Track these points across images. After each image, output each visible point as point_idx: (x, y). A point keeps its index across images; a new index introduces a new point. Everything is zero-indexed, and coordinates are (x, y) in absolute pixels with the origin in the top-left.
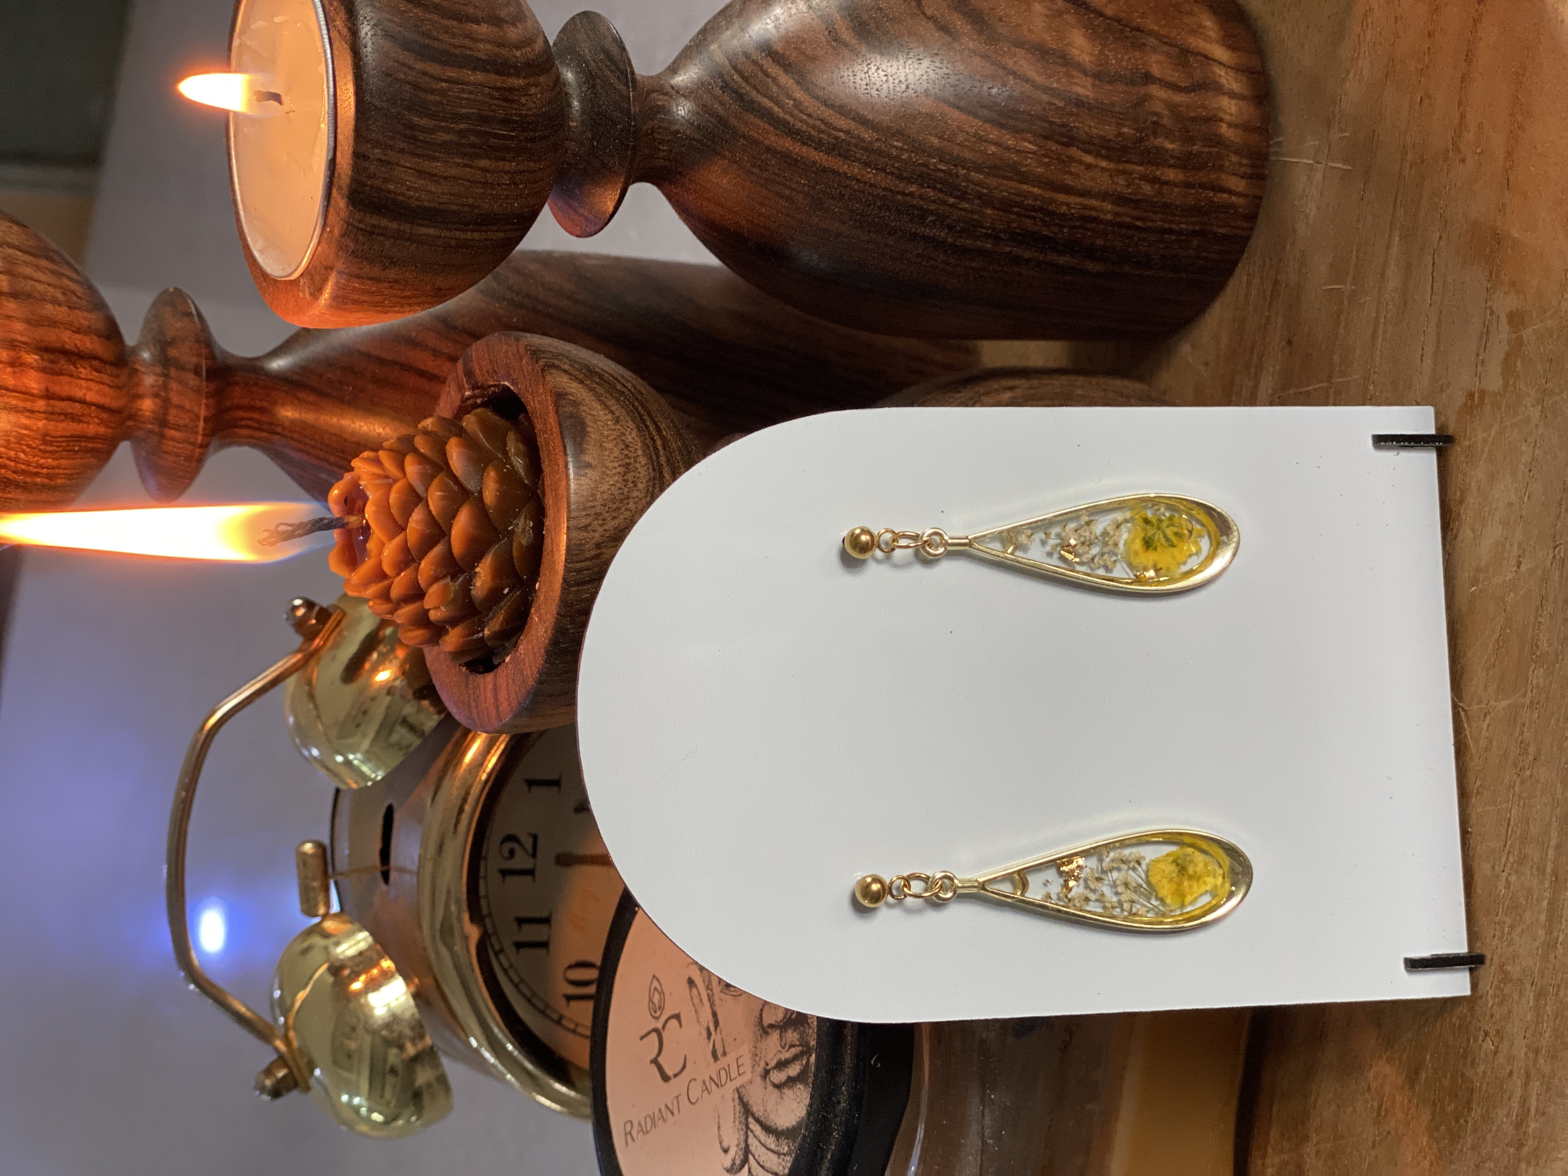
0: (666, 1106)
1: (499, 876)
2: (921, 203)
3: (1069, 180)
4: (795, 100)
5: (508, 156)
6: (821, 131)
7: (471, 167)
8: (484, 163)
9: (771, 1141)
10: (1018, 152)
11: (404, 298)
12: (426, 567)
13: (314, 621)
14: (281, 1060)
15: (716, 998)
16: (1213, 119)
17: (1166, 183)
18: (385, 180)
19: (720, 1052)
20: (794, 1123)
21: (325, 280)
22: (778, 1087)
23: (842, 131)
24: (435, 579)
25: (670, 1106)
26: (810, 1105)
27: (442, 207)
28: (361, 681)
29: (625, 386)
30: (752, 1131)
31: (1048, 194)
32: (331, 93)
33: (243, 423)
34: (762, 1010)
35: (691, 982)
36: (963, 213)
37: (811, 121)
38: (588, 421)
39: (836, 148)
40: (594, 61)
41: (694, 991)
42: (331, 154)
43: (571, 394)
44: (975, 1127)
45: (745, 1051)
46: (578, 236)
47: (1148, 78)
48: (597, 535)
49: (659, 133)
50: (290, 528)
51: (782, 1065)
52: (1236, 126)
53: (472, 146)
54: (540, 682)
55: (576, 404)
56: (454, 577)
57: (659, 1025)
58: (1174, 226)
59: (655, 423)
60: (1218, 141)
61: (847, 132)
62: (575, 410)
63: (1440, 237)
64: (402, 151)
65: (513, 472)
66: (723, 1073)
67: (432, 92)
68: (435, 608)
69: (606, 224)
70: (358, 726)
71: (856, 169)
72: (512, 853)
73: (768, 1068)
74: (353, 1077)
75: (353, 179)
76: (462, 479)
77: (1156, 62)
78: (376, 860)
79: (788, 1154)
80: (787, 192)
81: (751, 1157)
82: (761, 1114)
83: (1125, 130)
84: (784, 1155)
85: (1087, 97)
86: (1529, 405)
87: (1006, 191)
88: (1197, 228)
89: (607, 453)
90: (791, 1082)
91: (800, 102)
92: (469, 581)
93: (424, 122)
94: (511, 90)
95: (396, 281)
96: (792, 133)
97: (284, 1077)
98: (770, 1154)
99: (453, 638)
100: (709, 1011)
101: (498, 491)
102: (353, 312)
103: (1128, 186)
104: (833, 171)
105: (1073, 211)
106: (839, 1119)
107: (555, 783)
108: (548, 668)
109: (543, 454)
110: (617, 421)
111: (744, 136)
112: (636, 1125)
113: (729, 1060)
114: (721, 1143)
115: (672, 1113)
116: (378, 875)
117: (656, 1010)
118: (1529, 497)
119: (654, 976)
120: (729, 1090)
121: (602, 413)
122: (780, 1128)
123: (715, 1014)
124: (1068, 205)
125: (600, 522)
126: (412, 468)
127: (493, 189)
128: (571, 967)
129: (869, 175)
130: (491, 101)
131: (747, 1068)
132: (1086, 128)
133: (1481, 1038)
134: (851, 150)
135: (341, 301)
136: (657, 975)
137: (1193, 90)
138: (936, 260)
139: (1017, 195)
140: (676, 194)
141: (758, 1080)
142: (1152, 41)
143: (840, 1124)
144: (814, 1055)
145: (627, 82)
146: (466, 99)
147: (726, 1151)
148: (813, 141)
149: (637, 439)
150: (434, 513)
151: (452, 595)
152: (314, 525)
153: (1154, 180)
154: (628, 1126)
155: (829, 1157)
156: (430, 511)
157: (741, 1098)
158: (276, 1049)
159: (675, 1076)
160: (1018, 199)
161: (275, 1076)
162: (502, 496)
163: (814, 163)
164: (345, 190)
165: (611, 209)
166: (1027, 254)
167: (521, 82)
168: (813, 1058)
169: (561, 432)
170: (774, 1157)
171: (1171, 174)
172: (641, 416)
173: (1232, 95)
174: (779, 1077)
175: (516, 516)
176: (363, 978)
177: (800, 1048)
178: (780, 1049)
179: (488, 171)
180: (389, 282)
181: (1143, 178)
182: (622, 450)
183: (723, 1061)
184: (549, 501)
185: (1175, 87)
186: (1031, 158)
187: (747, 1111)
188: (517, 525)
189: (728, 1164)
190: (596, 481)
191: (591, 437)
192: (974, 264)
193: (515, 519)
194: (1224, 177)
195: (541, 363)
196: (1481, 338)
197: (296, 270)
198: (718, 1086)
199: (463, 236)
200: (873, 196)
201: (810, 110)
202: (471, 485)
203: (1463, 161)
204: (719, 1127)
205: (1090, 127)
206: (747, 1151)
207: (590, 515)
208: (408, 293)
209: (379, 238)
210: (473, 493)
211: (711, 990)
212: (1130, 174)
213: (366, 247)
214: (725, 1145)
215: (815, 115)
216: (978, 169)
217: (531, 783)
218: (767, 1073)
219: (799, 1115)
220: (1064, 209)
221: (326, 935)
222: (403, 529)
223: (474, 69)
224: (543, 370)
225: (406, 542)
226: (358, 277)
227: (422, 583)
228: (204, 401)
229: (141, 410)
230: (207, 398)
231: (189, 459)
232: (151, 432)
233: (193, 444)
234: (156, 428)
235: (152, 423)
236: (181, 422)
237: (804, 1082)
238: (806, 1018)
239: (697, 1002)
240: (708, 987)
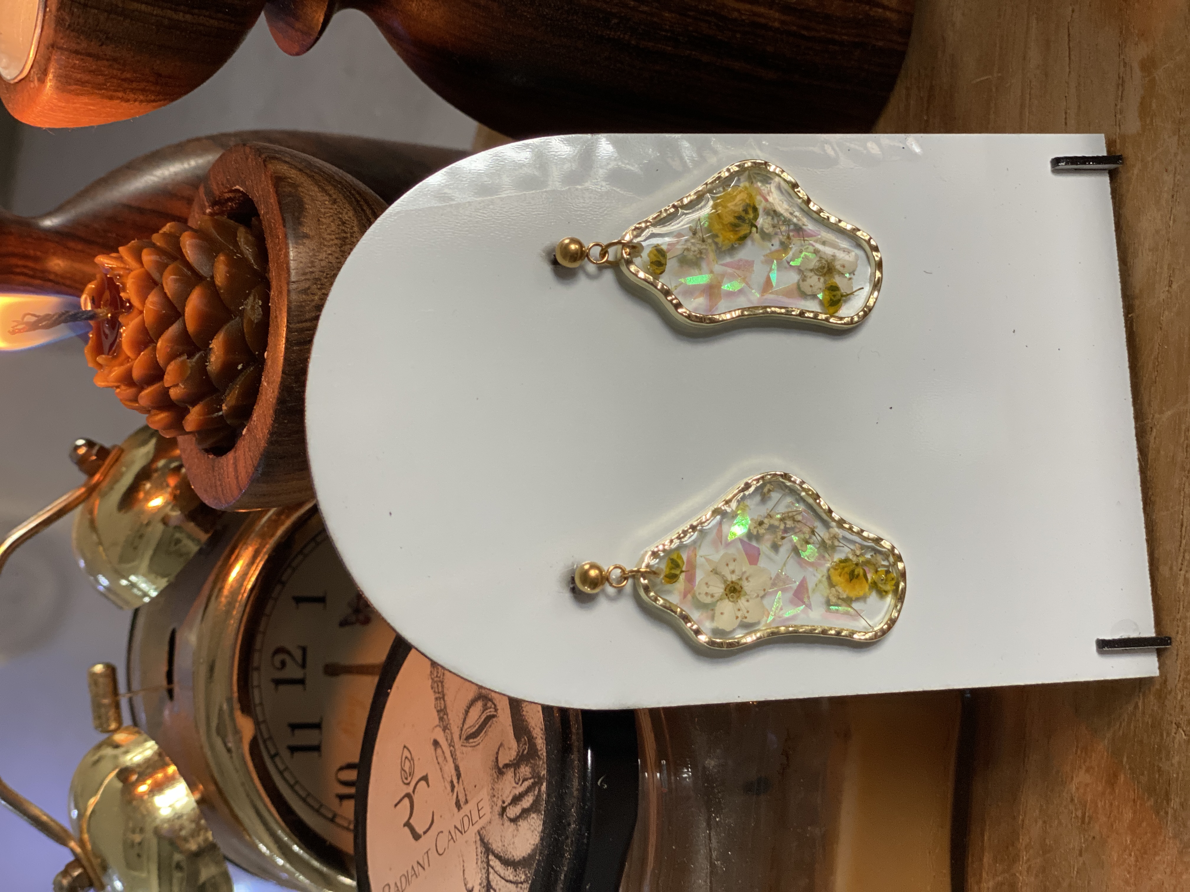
0: (418, 863)
1: (272, 686)
9: (509, 873)
12: (163, 345)
13: (94, 458)
14: (77, 861)
15: (458, 752)
19: (462, 800)
20: (529, 851)
22: (515, 820)
24: (172, 357)
25: (421, 863)
26: (543, 831)
30: (492, 868)
34: (497, 753)
35: (436, 743)
36: (644, 16)
38: (306, 200)
41: (439, 751)
43: (290, 178)
44: (703, 851)
45: (484, 794)
46: (298, 54)
48: (316, 298)
51: (516, 799)
54: (271, 443)
55: (295, 186)
56: (190, 356)
57: (410, 790)
58: (837, 37)
59: (372, 209)
62: (293, 191)
65: (244, 260)
66: (466, 820)
68: (174, 386)
70: (135, 548)
72: (283, 664)
73: (505, 805)
74: (144, 875)
76: (195, 265)
79: (525, 881)
82: (500, 850)
84: (522, 883)
86: (1166, 137)
88: (857, 40)
89: (324, 227)
90: (525, 812)
92: (204, 359)
95: (115, 60)
97: (78, 876)
98: (509, 885)
99: (194, 418)
100: (452, 765)
101: (228, 272)
102: (78, 94)
106: (569, 841)
107: (321, 600)
108: (277, 427)
110: (335, 202)
112: (392, 887)
113: (471, 806)
114: (466, 885)
115: (424, 868)
116: (165, 694)
117: (406, 776)
118: (1174, 221)
119: (405, 747)
120: (472, 833)
121: (319, 195)
122: (517, 859)
123: (457, 768)
125: (319, 286)
126: (148, 259)
128: (342, 769)
131: (486, 809)
133: (1174, 730)
136: (407, 745)
138: (622, 63)
141: (496, 818)
143: (572, 844)
144: (545, 784)
147: (470, 891)
149: (353, 218)
150: (169, 294)
151: (189, 372)
152: (59, 317)
155: (562, 878)
156: (165, 294)
157: (482, 840)
158: (72, 851)
159: (425, 833)
161: (71, 876)
162: (231, 278)
166: (705, 59)
168: (544, 788)
169: (280, 208)
170: (513, 888)
172: (358, 201)
174: (513, 811)
175: (246, 297)
176: (149, 782)
177: (532, 780)
178: (515, 785)
180: (108, 60)
182: (339, 225)
183: (466, 809)
184: (273, 274)
187: (488, 850)
188: (247, 305)
190: (314, 249)
191: (308, 213)
192: (657, 67)
193: (245, 300)
195: (263, 156)
196: (1118, 89)
197: (26, 65)
198: (461, 833)
199: (175, 16)
202: (203, 271)
204: (464, 871)
207: (308, 280)
208: (128, 76)
210: (206, 278)
211: (453, 747)
213: (81, 21)
214: (470, 886)
217: (299, 600)
218: (504, 809)
219: (533, 842)
220: (735, 14)
221: (117, 746)
222: (140, 310)
224: (265, 161)
225: (143, 322)
226: (77, 52)
227: (161, 361)
237: (538, 811)
238: (536, 751)
239: (441, 760)
240: (451, 745)
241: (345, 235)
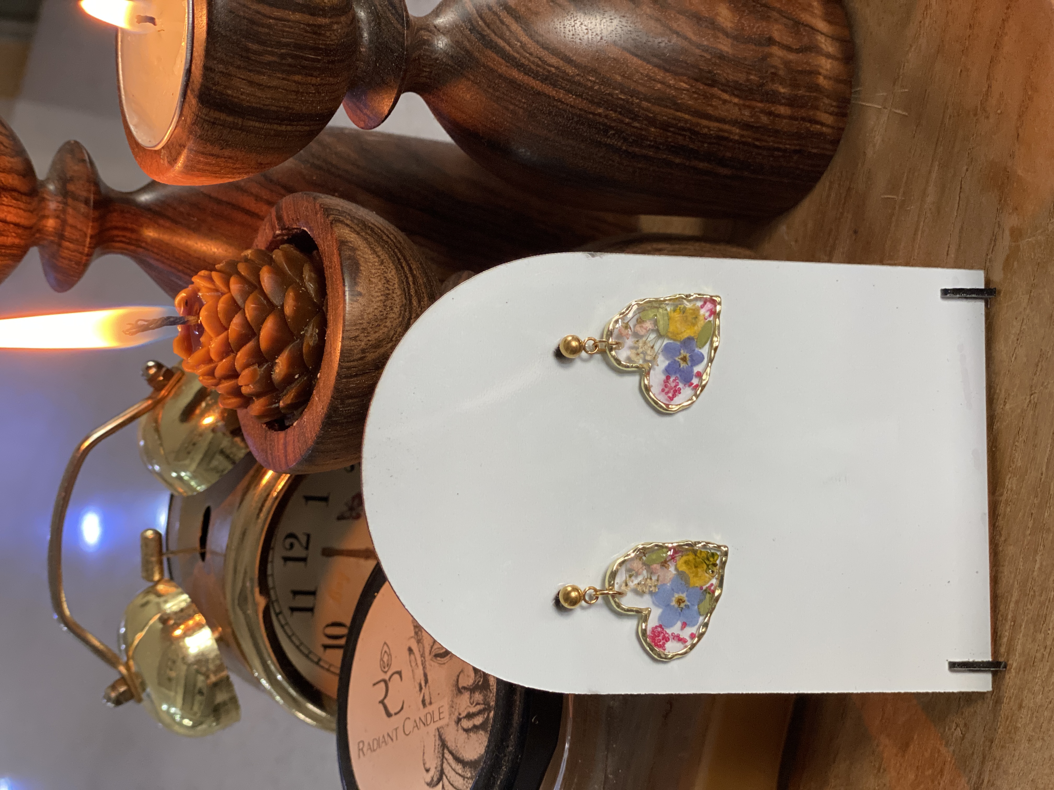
0: (388, 735)
1: (282, 562)
2: (606, 121)
3: (710, 111)
4: (521, 43)
5: (315, 73)
6: (538, 66)
7: (288, 80)
8: (297, 78)
9: (459, 768)
10: (676, 89)
11: (235, 169)
12: (241, 356)
13: (161, 378)
14: (123, 680)
15: (427, 663)
16: (814, 73)
17: (779, 116)
18: (226, 87)
19: (427, 701)
20: (476, 757)
21: (179, 154)
22: (467, 731)
23: (553, 67)
24: (247, 366)
25: (391, 734)
26: (488, 746)
27: (265, 108)
28: (191, 424)
29: (388, 237)
30: (446, 759)
31: (695, 120)
32: (191, 22)
33: (118, 239)
34: (458, 676)
35: (410, 650)
36: (635, 130)
37: (532, 59)
38: (361, 261)
39: (547, 79)
40: (380, 5)
41: (412, 656)
42: (188, 65)
43: (351, 242)
44: (601, 766)
45: (445, 703)
47: (771, 41)
48: (363, 343)
49: (424, 60)
50: (146, 323)
51: (470, 716)
52: (830, 78)
53: (290, 65)
54: (317, 443)
55: (354, 249)
56: (260, 365)
57: (387, 678)
58: (781, 146)
59: (409, 265)
60: (817, 88)
61: (557, 68)
62: (353, 254)
63: (967, 170)
64: (239, 67)
65: (307, 293)
66: (429, 716)
67: (263, 26)
68: (245, 385)
69: (383, 121)
71: (561, 95)
72: (292, 545)
73: (461, 716)
74: (172, 694)
75: (202, 85)
76: (270, 296)
77: (776, 30)
78: (197, 544)
79: (471, 778)
80: (511, 107)
81: (444, 777)
82: (453, 748)
83: (752, 77)
84: (468, 778)
85: (728, 53)
87: (666, 116)
88: (797, 148)
89: (373, 285)
90: (475, 728)
91: (525, 44)
92: (270, 370)
93: (255, 47)
94: (320, 26)
95: (230, 158)
96: (519, 66)
97: (124, 692)
98: (457, 776)
99: (257, 406)
100: (422, 672)
101: (295, 306)
102: (198, 176)
103: (751, 117)
104: (545, 95)
105: (712, 132)
106: (507, 758)
107: (325, 499)
108: (323, 434)
109: (328, 283)
110: (382, 263)
111: (484, 66)
112: (366, 744)
113: (434, 707)
114: (424, 764)
115: (392, 740)
116: (198, 556)
117: (385, 666)
119: (385, 643)
120: (433, 728)
121: (371, 256)
122: (466, 760)
123: (425, 675)
124: (709, 128)
125: (366, 334)
126: (235, 286)
127: (302, 96)
128: (328, 626)
129: (571, 99)
130: (305, 34)
131: (446, 714)
132: (725, 75)
133: (954, 727)
134: (558, 81)
135: (189, 169)
137: (801, 52)
138: (613, 161)
139: (675, 119)
140: (433, 102)
141: (453, 724)
142: (775, 14)
143: (508, 761)
144: (493, 712)
145: (403, 23)
146: (287, 32)
147: (427, 771)
148: (533, 72)
149: (395, 276)
150: (249, 319)
151: (258, 377)
152: (163, 321)
153: (770, 114)
154: (361, 745)
155: (498, 783)
156: (246, 318)
157: (440, 736)
158: (120, 672)
159: (396, 714)
160: (674, 122)
161: (118, 690)
162: (297, 310)
163: (533, 88)
164: (197, 92)
165: (386, 112)
166: (678, 161)
167: (327, 21)
168: (492, 714)
169: (342, 270)
170: (461, 779)
171: (783, 110)
172: (399, 259)
173: (828, 56)
174: (467, 724)
175: (307, 324)
176: (182, 627)
177: (483, 706)
178: (469, 704)
179: (299, 83)
180: (225, 158)
181: (762, 111)
182: (384, 283)
183: (429, 708)
184: (330, 317)
185: (789, 49)
186: (685, 94)
187: (444, 745)
188: (307, 331)
189: (428, 780)
190: (364, 305)
191: (363, 274)
192: (640, 165)
193: (305, 327)
194: (818, 113)
195: (331, 218)
196: (990, 244)
197: (158, 144)
198: (424, 724)
199: (279, 128)
200: (572, 114)
201: (532, 50)
202: (276, 301)
203: (988, 117)
204: (424, 753)
205: (728, 74)
206: (442, 773)
207: (358, 329)
209: (220, 127)
210: (277, 307)
211: (424, 658)
212: (754, 108)
213: (209, 133)
214: (427, 766)
215: (535, 54)
216: (647, 99)
217: (308, 498)
218: (459, 721)
219: (479, 752)
221: (159, 595)
222: (227, 329)
223: (294, 11)
224: (331, 223)
225: (227, 338)
226: (203, 153)
227: (238, 368)
228: (91, 224)
229: (46, 226)
230: (93, 222)
231: (78, 263)
232: (52, 242)
233: (81, 253)
234: (56, 239)
235: (52, 236)
236: (74, 237)
237: (485, 730)
238: (488, 685)
239: (413, 664)
240: (422, 656)
241: (388, 292)
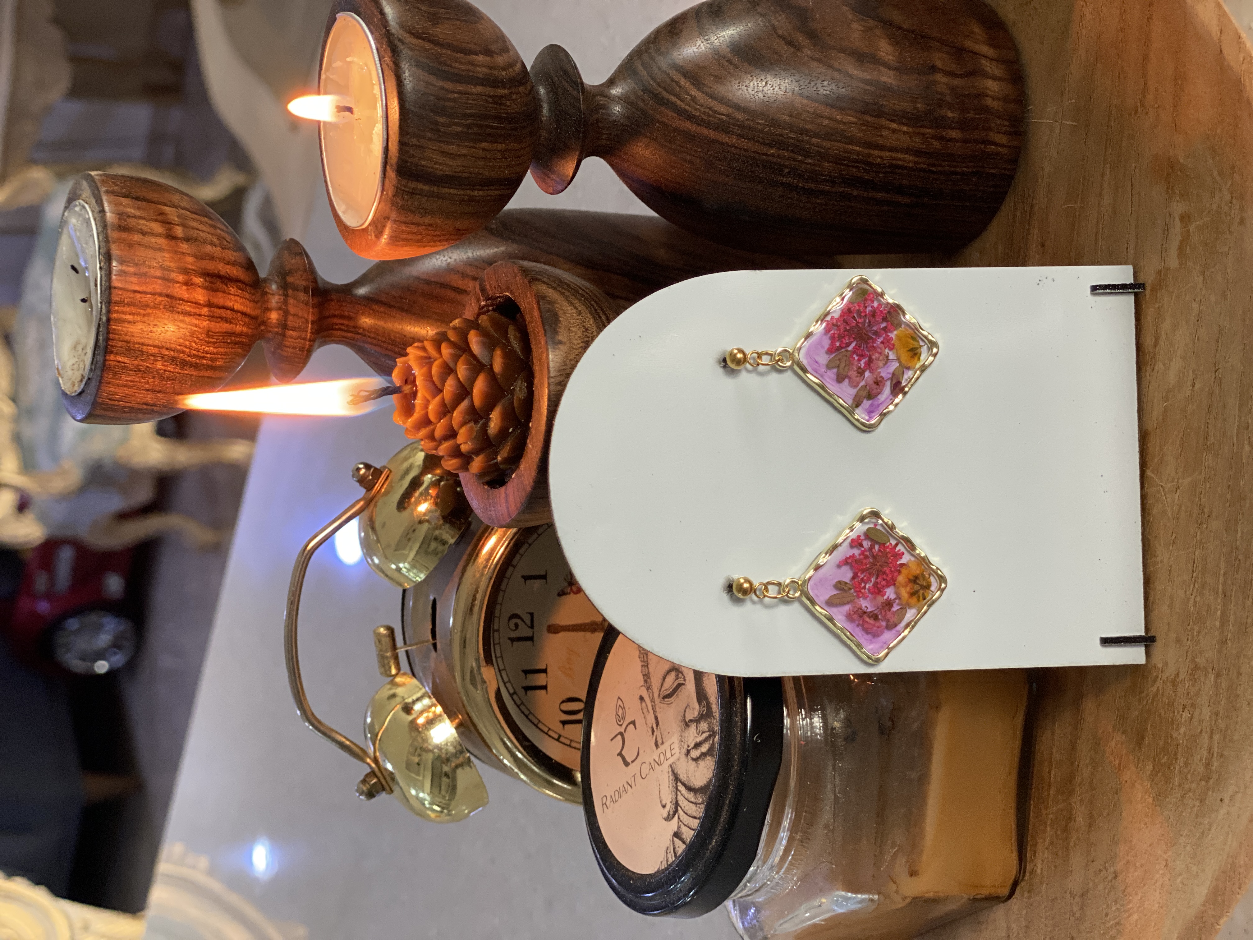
0: (627, 783)
1: (509, 643)
2: (779, 160)
3: (881, 141)
4: (691, 96)
5: (499, 140)
6: (710, 116)
7: (475, 148)
8: (484, 145)
9: (691, 796)
10: (844, 123)
11: (435, 236)
12: (457, 415)
14: (372, 773)
15: (657, 707)
16: (981, 95)
17: (950, 140)
18: (420, 158)
19: (660, 742)
20: (705, 782)
21: (384, 226)
22: (696, 760)
23: (723, 114)
24: (464, 424)
27: (457, 175)
29: (585, 291)
30: (680, 792)
31: (866, 151)
32: (384, 104)
33: (336, 327)
34: (685, 711)
35: (641, 698)
36: (809, 166)
37: (702, 110)
38: (560, 313)
39: (720, 126)
40: (556, 76)
41: (643, 704)
42: (385, 143)
43: (548, 297)
44: (830, 786)
45: (675, 739)
46: (551, 194)
47: (933, 69)
49: (602, 123)
50: (367, 393)
51: (697, 745)
52: (999, 99)
53: (477, 134)
54: (534, 488)
55: (551, 303)
56: (476, 422)
57: (622, 730)
58: (958, 169)
59: (605, 315)
60: (987, 110)
61: (727, 116)
62: (551, 307)
63: (1136, 167)
64: (430, 139)
65: (513, 351)
66: (662, 756)
67: (449, 100)
68: (464, 443)
69: (569, 184)
70: (409, 540)
71: (734, 140)
73: (689, 749)
75: (400, 159)
76: (479, 357)
77: (939, 58)
78: (428, 636)
79: (702, 803)
80: (688, 157)
81: (679, 809)
82: (685, 779)
83: (919, 105)
84: (700, 804)
85: (892, 84)
86: (1195, 275)
87: (837, 150)
88: (974, 170)
89: (573, 334)
90: (703, 755)
91: (695, 97)
92: (486, 425)
93: (442, 120)
94: (501, 97)
95: (430, 225)
96: (690, 117)
97: (374, 784)
98: (691, 804)
99: (477, 463)
100: (653, 716)
101: (503, 364)
102: (403, 246)
103: (923, 143)
104: (718, 142)
105: (885, 162)
106: (732, 778)
109: (532, 337)
110: (580, 313)
111: (658, 122)
112: (608, 797)
113: (666, 746)
114: (661, 802)
115: (631, 787)
116: (430, 646)
117: (619, 719)
118: (1198, 339)
120: (666, 766)
121: (569, 308)
122: (697, 787)
123: (656, 718)
124: (881, 158)
126: (446, 351)
127: (490, 162)
128: (565, 701)
129: (744, 143)
130: (487, 105)
131: (676, 750)
132: (891, 105)
133: (1181, 710)
134: (729, 127)
135: (395, 240)
136: (620, 697)
137: (966, 76)
138: (792, 199)
139: (846, 152)
140: (617, 163)
141: (683, 757)
142: (937, 44)
145: (578, 89)
146: (471, 104)
147: (664, 807)
148: (704, 123)
149: (593, 323)
150: (461, 379)
151: (475, 434)
152: (383, 391)
153: (942, 138)
154: (604, 799)
156: (459, 379)
157: (672, 771)
158: (369, 766)
159: (632, 762)
160: (846, 155)
161: (368, 783)
162: (506, 366)
163: (706, 137)
164: (395, 167)
165: (571, 174)
166: (855, 193)
167: (506, 91)
168: (717, 738)
169: (542, 321)
170: (693, 806)
171: (954, 134)
172: (596, 310)
173: (994, 78)
174: (695, 753)
175: (516, 380)
177: (708, 733)
178: (696, 735)
179: (486, 150)
180: (425, 226)
181: (934, 137)
182: (583, 331)
183: (662, 748)
184: (536, 368)
185: (952, 74)
186: (853, 127)
187: (676, 778)
188: (516, 386)
189: (665, 815)
190: (566, 350)
191: (562, 324)
192: (819, 201)
193: (515, 382)
194: (991, 134)
195: (529, 278)
196: (1164, 234)
197: (366, 221)
199: (472, 194)
200: (746, 157)
201: (702, 102)
202: (485, 360)
204: (658, 792)
205: (894, 104)
206: (677, 805)
207: (562, 375)
208: (439, 233)
209: (418, 196)
210: (487, 366)
211: (654, 702)
212: (924, 135)
213: (409, 203)
214: (663, 803)
215: (705, 106)
216: (817, 135)
217: (525, 578)
218: (688, 752)
219: (708, 777)
220: (878, 160)
222: (441, 391)
223: (475, 85)
224: (529, 282)
225: (443, 399)
226: (405, 223)
227: (455, 427)
228: (311, 310)
229: (270, 319)
230: (313, 308)
231: (302, 349)
232: (277, 333)
233: (304, 339)
234: (280, 330)
235: (277, 327)
236: (297, 325)
237: (712, 755)
238: (712, 713)
239: (645, 711)
240: (652, 701)
241: (587, 339)
